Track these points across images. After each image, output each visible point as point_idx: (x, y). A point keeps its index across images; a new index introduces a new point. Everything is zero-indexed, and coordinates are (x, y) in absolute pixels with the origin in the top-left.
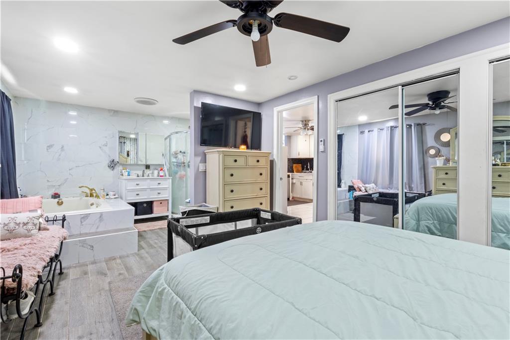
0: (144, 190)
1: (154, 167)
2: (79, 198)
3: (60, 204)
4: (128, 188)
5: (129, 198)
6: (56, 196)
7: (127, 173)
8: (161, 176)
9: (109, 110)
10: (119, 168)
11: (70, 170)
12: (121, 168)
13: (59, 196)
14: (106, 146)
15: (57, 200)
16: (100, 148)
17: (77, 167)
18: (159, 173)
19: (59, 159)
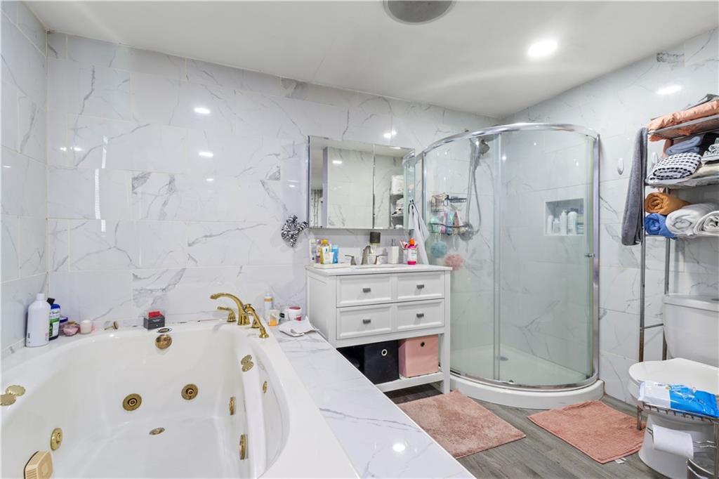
0: (383, 306)
1: (390, 238)
2: (211, 325)
3: (164, 342)
4: (344, 302)
5: (343, 335)
6: (155, 320)
7: (332, 254)
8: (410, 263)
9: (283, 80)
10: (307, 242)
11: (189, 245)
12: (312, 240)
13: (162, 323)
14: (278, 179)
15: (155, 333)
16: (263, 184)
17: (206, 236)
18: (401, 254)
19: (163, 216)
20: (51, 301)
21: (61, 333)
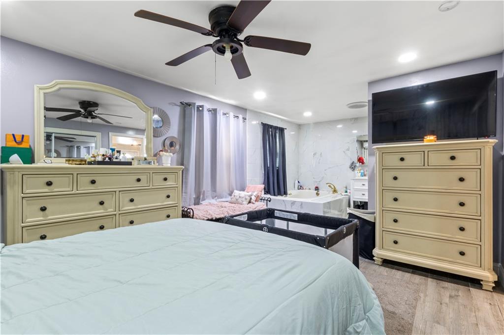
9: (350, 119)
11: (325, 170)
13: (318, 190)
14: (348, 150)
15: (316, 192)
16: (344, 152)
17: (329, 168)
19: (319, 163)
20: (298, 182)
21: (300, 189)
